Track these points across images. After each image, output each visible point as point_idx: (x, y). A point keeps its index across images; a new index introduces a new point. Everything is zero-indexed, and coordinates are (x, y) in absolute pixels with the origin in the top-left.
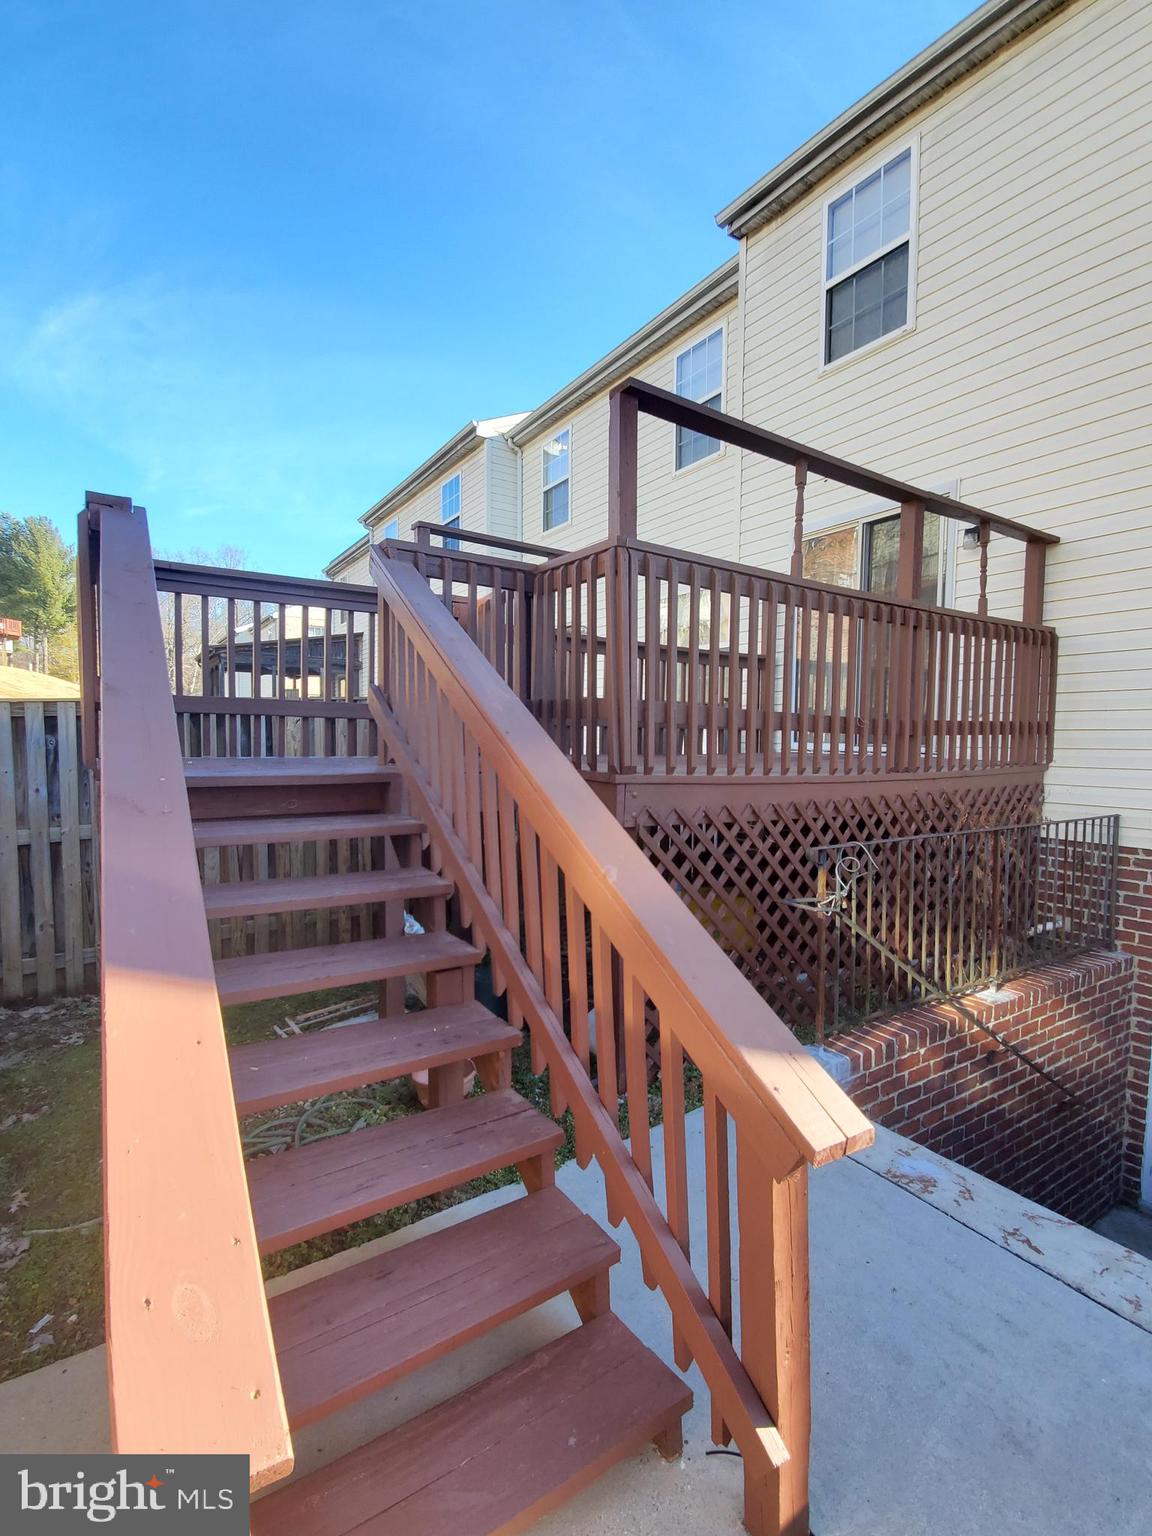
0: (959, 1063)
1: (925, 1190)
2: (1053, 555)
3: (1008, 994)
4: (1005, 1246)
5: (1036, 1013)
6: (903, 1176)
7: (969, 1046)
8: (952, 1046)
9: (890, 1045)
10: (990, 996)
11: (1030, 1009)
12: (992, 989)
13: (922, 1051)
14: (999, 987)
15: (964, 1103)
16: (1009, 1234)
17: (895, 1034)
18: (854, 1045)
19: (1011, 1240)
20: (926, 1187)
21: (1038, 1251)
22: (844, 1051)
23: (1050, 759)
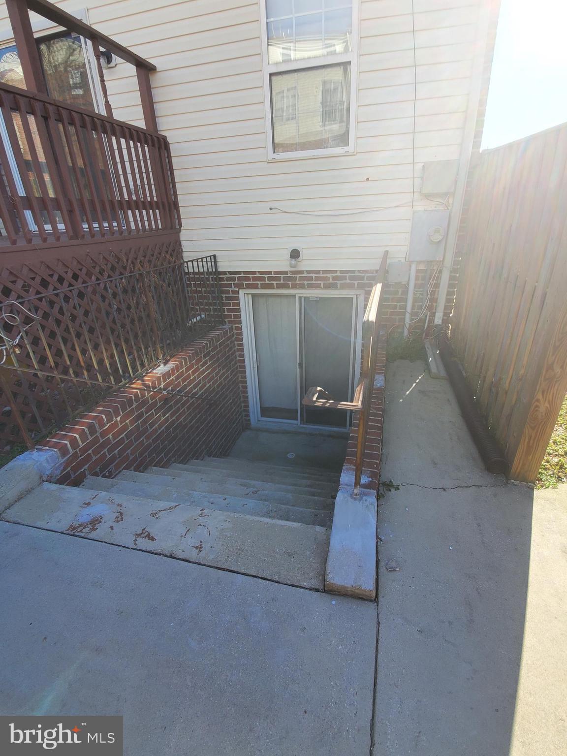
0: (146, 413)
1: (94, 529)
2: (156, 80)
3: (171, 365)
4: (135, 547)
5: (188, 370)
6: (80, 525)
7: (150, 402)
8: (138, 407)
9: (91, 427)
10: (161, 369)
11: (184, 369)
12: (162, 366)
13: (118, 419)
14: (165, 364)
15: (156, 430)
16: (139, 535)
17: (94, 418)
18: (64, 437)
19: (139, 540)
20: (93, 526)
21: (153, 539)
22: (56, 445)
23: (180, 225)
